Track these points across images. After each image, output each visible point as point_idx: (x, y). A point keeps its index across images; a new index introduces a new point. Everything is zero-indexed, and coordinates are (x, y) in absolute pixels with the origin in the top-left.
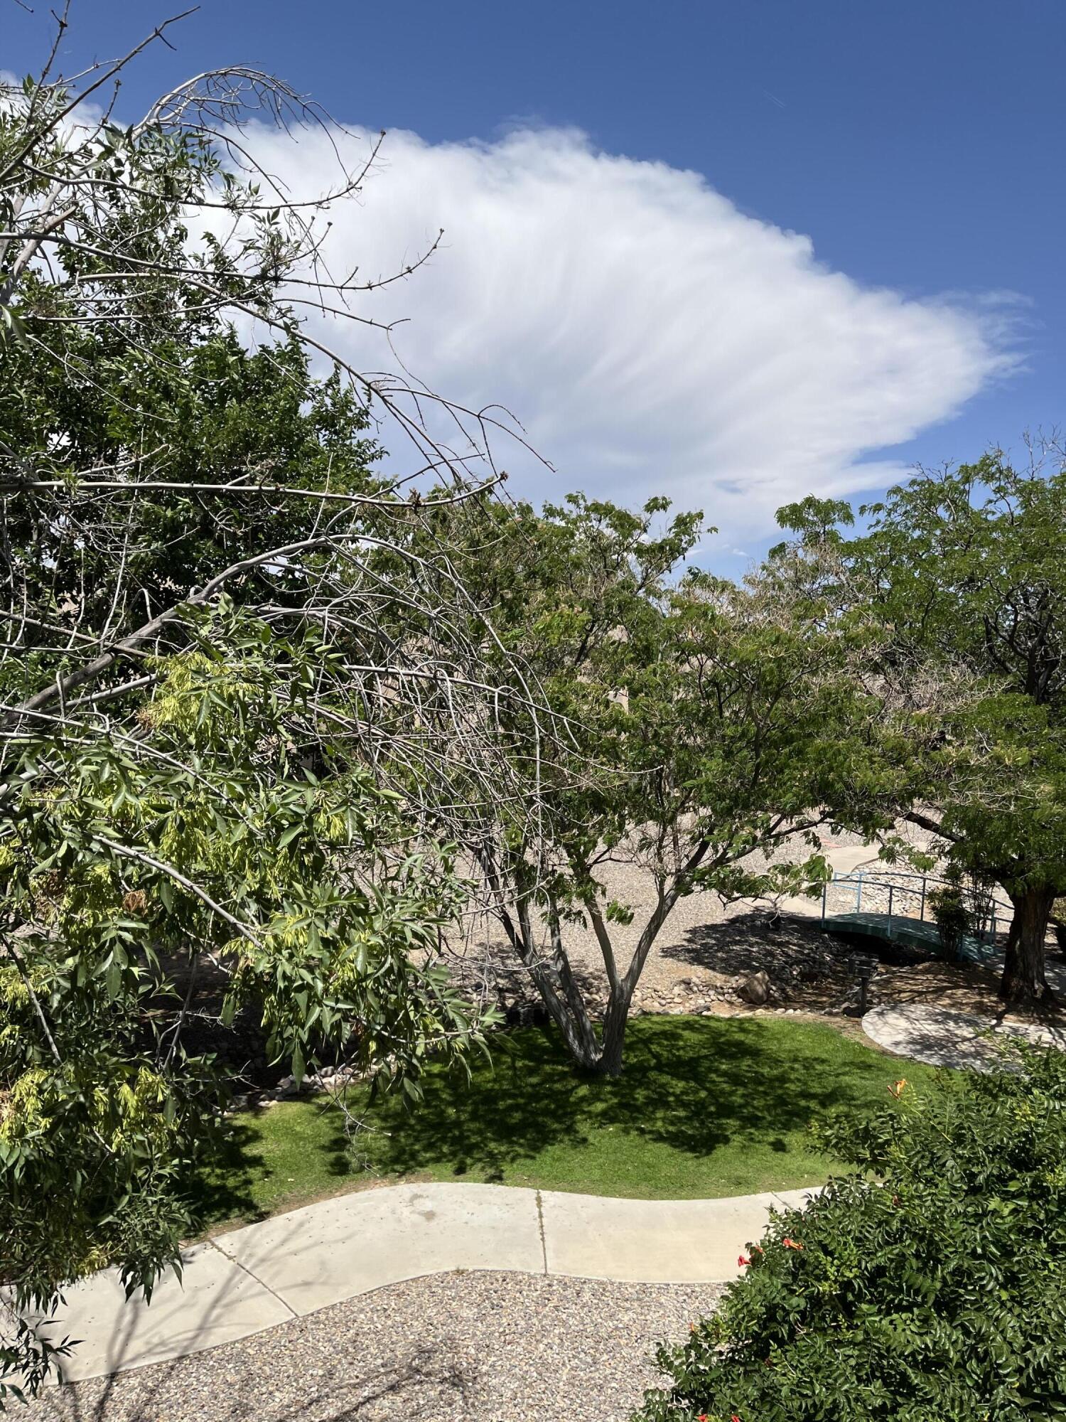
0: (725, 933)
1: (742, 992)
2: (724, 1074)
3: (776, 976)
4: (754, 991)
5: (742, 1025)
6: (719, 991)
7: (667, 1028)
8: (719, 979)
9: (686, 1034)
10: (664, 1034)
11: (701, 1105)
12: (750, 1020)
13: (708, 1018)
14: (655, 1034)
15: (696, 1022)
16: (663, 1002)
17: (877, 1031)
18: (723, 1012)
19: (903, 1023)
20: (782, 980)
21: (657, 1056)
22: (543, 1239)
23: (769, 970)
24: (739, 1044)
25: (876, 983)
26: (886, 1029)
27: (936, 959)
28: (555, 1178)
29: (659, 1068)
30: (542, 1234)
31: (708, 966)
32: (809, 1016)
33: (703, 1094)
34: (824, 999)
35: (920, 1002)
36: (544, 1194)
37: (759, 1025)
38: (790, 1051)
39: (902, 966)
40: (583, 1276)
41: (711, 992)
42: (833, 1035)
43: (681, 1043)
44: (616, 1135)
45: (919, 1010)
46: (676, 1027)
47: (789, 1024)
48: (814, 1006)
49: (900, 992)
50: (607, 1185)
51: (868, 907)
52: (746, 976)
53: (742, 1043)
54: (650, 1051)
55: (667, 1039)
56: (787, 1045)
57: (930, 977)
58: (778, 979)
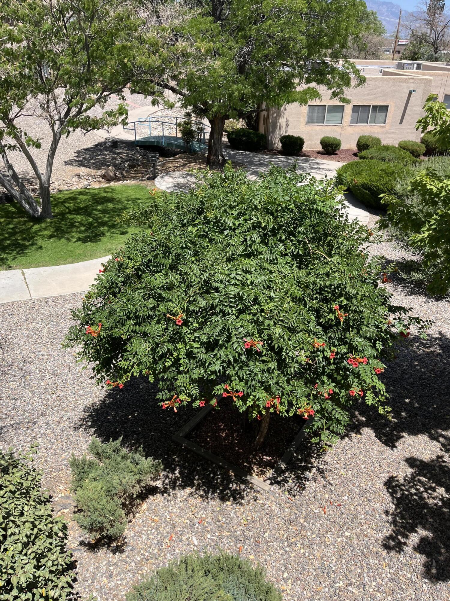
0: (93, 152)
1: (104, 176)
2: (99, 210)
3: (117, 167)
4: (109, 175)
5: (105, 190)
6: (94, 177)
7: (71, 195)
8: (93, 172)
9: (81, 197)
10: (70, 198)
11: (91, 224)
12: (108, 187)
13: (89, 189)
14: (66, 199)
15: (84, 191)
16: (69, 185)
17: (161, 184)
18: (97, 186)
19: (171, 180)
20: (120, 169)
21: (68, 208)
22: (28, 287)
23: (115, 166)
24: (105, 197)
25: (160, 165)
26: (165, 183)
27: (183, 153)
28: (29, 263)
29: (70, 212)
30: (27, 285)
31: (87, 167)
32: (132, 182)
33: (91, 220)
34: (139, 175)
35: (177, 170)
36: (25, 270)
37: (112, 189)
38: (126, 197)
39: (170, 157)
40: (48, 296)
41: (90, 178)
42: (143, 188)
43: (79, 201)
44: (54, 242)
45: (176, 174)
46: (76, 195)
47: (125, 186)
48: (135, 178)
49: (169, 168)
50: (53, 262)
51: (155, 133)
52: (105, 169)
53: (106, 197)
54: (65, 206)
55: (72, 200)
56: (125, 195)
57: (181, 160)
58: (119, 169)
